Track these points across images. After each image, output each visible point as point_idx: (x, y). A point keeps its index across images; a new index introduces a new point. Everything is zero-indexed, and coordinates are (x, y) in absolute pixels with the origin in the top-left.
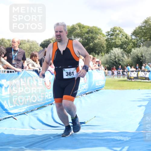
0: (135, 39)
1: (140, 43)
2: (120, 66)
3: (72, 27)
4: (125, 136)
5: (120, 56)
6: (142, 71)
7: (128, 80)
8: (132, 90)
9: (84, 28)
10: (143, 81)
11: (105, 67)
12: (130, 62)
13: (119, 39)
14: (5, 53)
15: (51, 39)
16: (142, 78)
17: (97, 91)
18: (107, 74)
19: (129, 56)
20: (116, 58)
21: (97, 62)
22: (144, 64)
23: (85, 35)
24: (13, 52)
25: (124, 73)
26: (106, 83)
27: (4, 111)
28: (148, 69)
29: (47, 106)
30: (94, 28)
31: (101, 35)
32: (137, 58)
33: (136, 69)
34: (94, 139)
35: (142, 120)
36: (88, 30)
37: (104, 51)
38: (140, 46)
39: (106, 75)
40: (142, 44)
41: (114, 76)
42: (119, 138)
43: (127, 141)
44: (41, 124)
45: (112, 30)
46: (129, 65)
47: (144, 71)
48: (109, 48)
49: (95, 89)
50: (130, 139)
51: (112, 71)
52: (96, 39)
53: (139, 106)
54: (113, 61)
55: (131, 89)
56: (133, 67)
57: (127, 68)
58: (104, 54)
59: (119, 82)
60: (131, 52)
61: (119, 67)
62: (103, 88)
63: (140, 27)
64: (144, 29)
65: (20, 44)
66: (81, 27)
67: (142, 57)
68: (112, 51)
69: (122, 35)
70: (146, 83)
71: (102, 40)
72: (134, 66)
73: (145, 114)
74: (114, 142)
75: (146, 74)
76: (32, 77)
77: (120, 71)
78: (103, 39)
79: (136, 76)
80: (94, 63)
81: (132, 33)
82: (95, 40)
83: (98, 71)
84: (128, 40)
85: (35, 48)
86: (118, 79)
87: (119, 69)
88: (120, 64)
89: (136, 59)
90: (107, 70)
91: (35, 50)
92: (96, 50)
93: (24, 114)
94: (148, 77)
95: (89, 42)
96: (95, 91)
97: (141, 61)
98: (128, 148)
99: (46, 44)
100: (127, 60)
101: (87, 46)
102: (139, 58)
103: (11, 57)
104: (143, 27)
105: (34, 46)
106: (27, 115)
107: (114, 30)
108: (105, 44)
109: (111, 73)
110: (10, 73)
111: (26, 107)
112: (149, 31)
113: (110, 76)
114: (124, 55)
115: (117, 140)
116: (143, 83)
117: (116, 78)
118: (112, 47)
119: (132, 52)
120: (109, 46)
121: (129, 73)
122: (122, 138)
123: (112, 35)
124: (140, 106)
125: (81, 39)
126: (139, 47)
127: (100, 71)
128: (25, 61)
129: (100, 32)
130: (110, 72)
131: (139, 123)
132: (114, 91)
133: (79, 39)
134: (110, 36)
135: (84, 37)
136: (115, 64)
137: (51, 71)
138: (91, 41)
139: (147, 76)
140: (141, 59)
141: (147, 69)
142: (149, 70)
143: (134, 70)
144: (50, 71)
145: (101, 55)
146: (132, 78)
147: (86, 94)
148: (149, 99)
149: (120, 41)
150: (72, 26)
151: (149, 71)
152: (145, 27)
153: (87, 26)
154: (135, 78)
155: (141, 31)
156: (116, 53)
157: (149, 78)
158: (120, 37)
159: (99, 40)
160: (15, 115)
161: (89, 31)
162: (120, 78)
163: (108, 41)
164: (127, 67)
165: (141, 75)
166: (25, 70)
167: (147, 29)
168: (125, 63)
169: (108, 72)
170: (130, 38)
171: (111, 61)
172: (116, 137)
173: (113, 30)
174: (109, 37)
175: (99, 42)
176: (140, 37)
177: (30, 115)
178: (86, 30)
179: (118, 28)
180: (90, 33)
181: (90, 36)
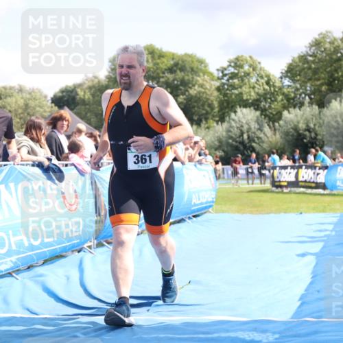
0: (289, 86)
1: (303, 95)
2: (254, 155)
4: (264, 331)
5: (253, 130)
6: (307, 167)
7: (274, 189)
8: (282, 214)
9: (163, 57)
10: (309, 191)
11: (216, 157)
12: (277, 143)
13: (250, 87)
15: (80, 85)
16: (307, 184)
17: (194, 216)
18: (220, 175)
19: (275, 130)
20: (242, 133)
22: (313, 150)
23: (166, 74)
25: (263, 172)
26: (216, 198)
28: (322, 162)
29: (67, 254)
30: (189, 59)
31: (206, 77)
32: (295, 134)
33: (294, 161)
34: (186, 339)
35: (306, 290)
36: (172, 62)
37: (214, 116)
38: (302, 104)
39: (218, 178)
40: (307, 98)
41: (239, 178)
42: (250, 337)
44: (52, 301)
45: (232, 64)
46: (275, 151)
47: (313, 167)
48: (226, 108)
49: (190, 211)
50: (276, 339)
51: (232, 166)
52: (194, 85)
53: (298, 255)
54: (236, 142)
55: (280, 212)
56: (286, 157)
57: (270, 158)
59: (252, 194)
60: (280, 118)
61: (250, 156)
62: (210, 210)
63: (302, 56)
64: (313, 62)
66: (156, 56)
67: (308, 130)
68: (233, 115)
69: (258, 75)
70: (319, 197)
71: (208, 87)
72: (288, 153)
73: (315, 276)
75: (318, 174)
76: (29, 180)
77: (254, 165)
78: (211, 87)
79: (292, 179)
80: (189, 146)
81: (282, 73)
82: (191, 88)
83: (198, 166)
84: (272, 89)
85: (39, 106)
86: (247, 186)
87: (251, 161)
88: (253, 150)
89: (293, 135)
90: (220, 164)
91: (38, 111)
92: (193, 114)
93: (10, 274)
94: (323, 181)
95: (175, 93)
96: (189, 218)
97: (305, 141)
99: (66, 99)
100: (271, 139)
102: (299, 135)
104: (311, 56)
105: (37, 102)
106: (17, 279)
107: (238, 63)
108: (214, 97)
109: (230, 172)
111: (14, 258)
112: (324, 68)
113: (228, 179)
116: (311, 197)
117: (243, 185)
118: (232, 107)
119: (283, 118)
120: (225, 105)
121: (276, 172)
122: (256, 336)
123: (233, 76)
124: (303, 255)
126: (300, 107)
127: (203, 167)
128: (13, 140)
129: (203, 68)
130: (229, 169)
131: (300, 299)
132: (237, 216)
134: (228, 80)
135: (162, 80)
136: (242, 148)
137: (80, 165)
138: (179, 91)
139: (321, 179)
140: (305, 137)
141: (319, 161)
142: (324, 164)
143: (287, 165)
144: (76, 167)
145: (206, 126)
146: (282, 184)
148: (325, 238)
149: (252, 91)
151: (326, 168)
152: (316, 56)
153: (170, 53)
154: (290, 184)
155: (306, 66)
156: (244, 122)
157: (324, 184)
158: (253, 80)
159: (200, 89)
161: (176, 65)
162: (253, 184)
163: (223, 92)
164: (269, 156)
165: (306, 178)
166: (12, 163)
167: (320, 60)
169: (223, 169)
170: (278, 84)
171: (230, 141)
172: (240, 333)
173: (236, 63)
174: (224, 81)
175: (199, 92)
176: (303, 82)
177: (24, 278)
178: (167, 63)
179: (249, 59)
180: (178, 71)
181: (177, 77)
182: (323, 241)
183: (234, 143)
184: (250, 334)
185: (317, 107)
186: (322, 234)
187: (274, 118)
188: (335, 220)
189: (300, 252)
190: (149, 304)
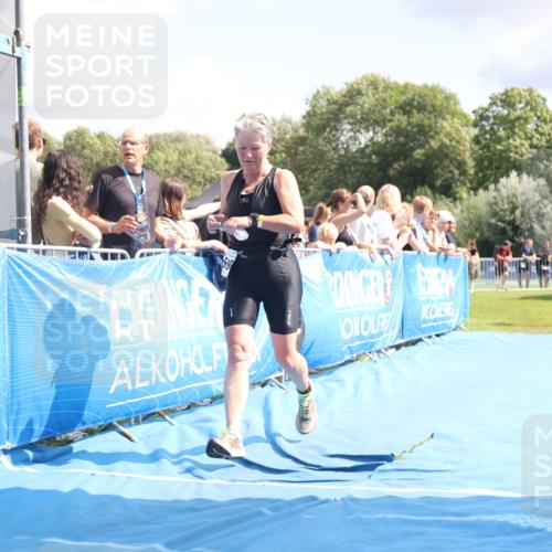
5: (532, 203)
9: (390, 89)
17: (438, 336)
18: (476, 272)
20: (513, 210)
25: (544, 268)
30: (429, 92)
31: (455, 120)
34: (428, 523)
41: (506, 277)
42: (526, 522)
48: (487, 168)
51: (496, 259)
52: (437, 133)
54: (504, 222)
66: (381, 88)
69: (538, 118)
74: (508, 534)
77: (529, 258)
82: (432, 137)
86: (519, 289)
87: (525, 251)
88: (531, 234)
90: (477, 254)
92: (435, 177)
93: (160, 416)
96: (430, 338)
101: (403, 163)
106: (172, 424)
110: (109, 262)
113: (490, 278)
115: (519, 530)
117: (513, 287)
120: (486, 163)
122: (536, 522)
129: (452, 107)
130: (490, 263)
133: (371, 133)
158: (530, 127)
161: (410, 101)
162: (527, 286)
163: (483, 143)
171: (494, 220)
172: (511, 515)
175: (443, 145)
177: (182, 423)
178: (395, 99)
179: (525, 93)
180: (414, 112)
181: (413, 120)
183: (501, 224)
184: (527, 517)
190: (372, 468)
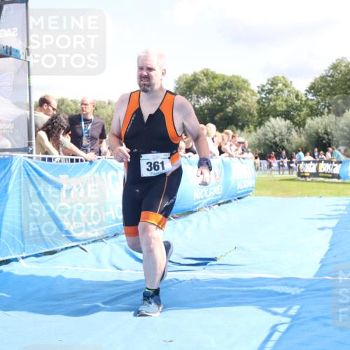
0: (312, 100)
1: (323, 107)
2: (284, 152)
3: (192, 78)
4: (293, 286)
5: (283, 133)
6: (326, 162)
7: (299, 178)
8: (306, 197)
9: (216, 78)
10: (327, 180)
11: (256, 154)
12: (302, 143)
13: (282, 101)
14: (66, 127)
16: (325, 175)
17: (239, 198)
18: (258, 167)
19: (300, 133)
20: (275, 136)
21: (240, 143)
22: (330, 149)
23: (218, 91)
24: (83, 123)
25: (292, 165)
26: (255, 184)
27: (64, 235)
28: (337, 158)
30: (235, 79)
31: (248, 93)
32: (317, 137)
35: (326, 255)
36: (222, 82)
37: (254, 122)
38: (322, 114)
39: (257, 169)
40: (326, 109)
41: (272, 170)
42: (282, 290)
43: (296, 296)
44: (132, 260)
45: (270, 83)
46: (300, 149)
47: (330, 162)
48: (263, 116)
49: (236, 195)
50: (303, 292)
51: (267, 161)
52: (239, 99)
53: (319, 229)
55: (304, 196)
56: (308, 153)
57: (297, 155)
58: (253, 129)
59: (282, 182)
60: (304, 124)
61: (281, 153)
62: (251, 193)
63: (323, 77)
64: (332, 81)
65: (96, 109)
66: (210, 78)
67: (326, 133)
68: (267, 123)
69: (289, 91)
70: (333, 185)
71: (250, 101)
73: (332, 245)
74: (272, 296)
75: (334, 167)
76: (116, 171)
77: (284, 160)
79: (314, 170)
81: (307, 90)
82: (236, 101)
84: (299, 102)
86: (279, 176)
87: (282, 157)
88: (283, 148)
89: (315, 138)
92: (238, 121)
93: (100, 240)
94: (338, 173)
95: (223, 106)
96: (235, 200)
97: (324, 142)
98: (299, 310)
100: (297, 141)
101: (221, 114)
102: (319, 137)
103: (81, 133)
104: (330, 77)
106: (106, 243)
107: (274, 82)
108: (255, 108)
109: (266, 165)
110: (75, 163)
111: (104, 228)
112: (340, 86)
114: (291, 131)
115: (278, 294)
116: (328, 184)
117: (276, 175)
118: (268, 116)
119: (307, 124)
120: (262, 114)
121: (301, 165)
122: (287, 290)
123: (270, 92)
124: (322, 229)
125: (210, 100)
126: (321, 116)
128: (104, 141)
129: (246, 87)
130: (265, 163)
131: (321, 262)
132: (272, 198)
133: (206, 99)
134: (265, 95)
135: (214, 96)
136: (274, 147)
138: (228, 104)
139: (336, 170)
140: (324, 139)
141: (335, 157)
142: (339, 160)
143: (310, 160)
145: (248, 130)
146: (306, 174)
147: (219, 205)
148: (340, 216)
149: (284, 104)
150: (192, 75)
152: (333, 77)
153: (222, 75)
154: (312, 175)
155: (325, 84)
157: (339, 175)
158: (285, 95)
159: (244, 102)
160: (83, 242)
161: (225, 84)
162: (283, 174)
163: (262, 104)
164: (296, 153)
165: (325, 170)
166: (104, 157)
167: (337, 80)
168: (294, 146)
170: (304, 99)
171: (267, 142)
172: (275, 287)
173: (272, 82)
174: (263, 96)
175: (243, 105)
176: (324, 97)
177: (111, 243)
178: (219, 83)
179: (282, 79)
180: (227, 89)
181: (226, 93)
182: (339, 218)
183: (270, 144)
184: (282, 287)
185: (334, 116)
186: (338, 213)
187: (300, 125)
188: (347, 202)
189: (320, 226)
190: (205, 264)
